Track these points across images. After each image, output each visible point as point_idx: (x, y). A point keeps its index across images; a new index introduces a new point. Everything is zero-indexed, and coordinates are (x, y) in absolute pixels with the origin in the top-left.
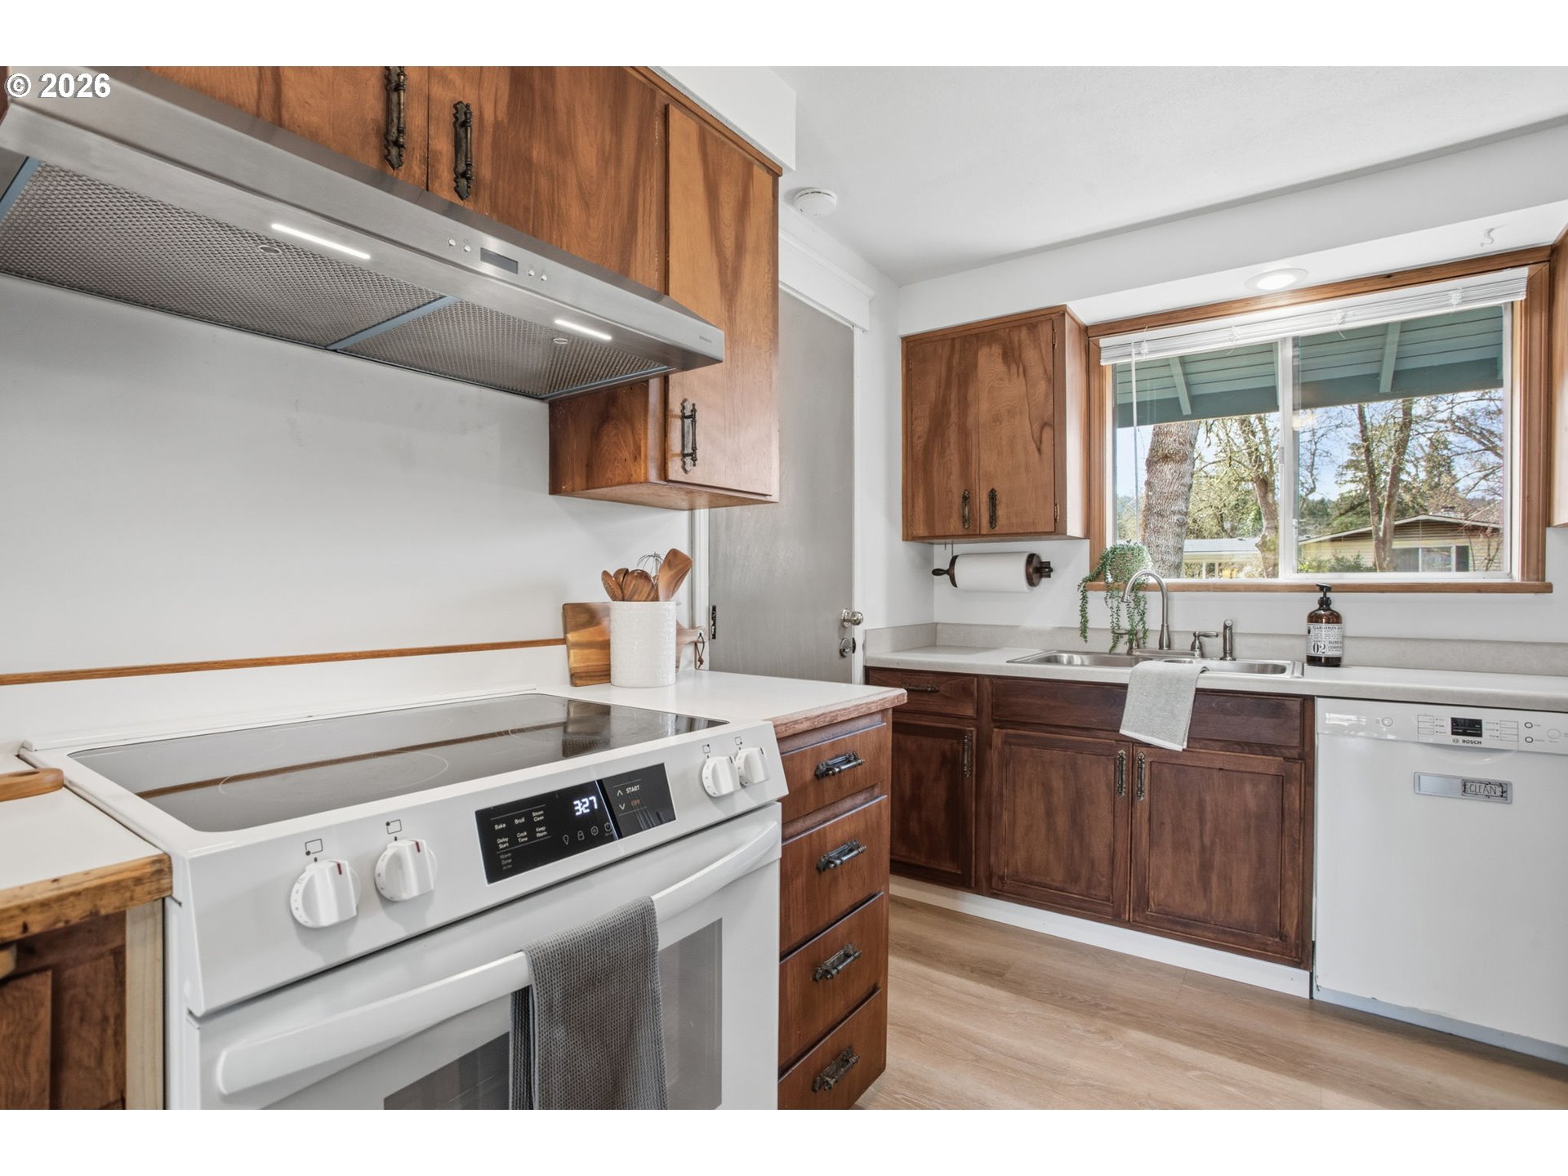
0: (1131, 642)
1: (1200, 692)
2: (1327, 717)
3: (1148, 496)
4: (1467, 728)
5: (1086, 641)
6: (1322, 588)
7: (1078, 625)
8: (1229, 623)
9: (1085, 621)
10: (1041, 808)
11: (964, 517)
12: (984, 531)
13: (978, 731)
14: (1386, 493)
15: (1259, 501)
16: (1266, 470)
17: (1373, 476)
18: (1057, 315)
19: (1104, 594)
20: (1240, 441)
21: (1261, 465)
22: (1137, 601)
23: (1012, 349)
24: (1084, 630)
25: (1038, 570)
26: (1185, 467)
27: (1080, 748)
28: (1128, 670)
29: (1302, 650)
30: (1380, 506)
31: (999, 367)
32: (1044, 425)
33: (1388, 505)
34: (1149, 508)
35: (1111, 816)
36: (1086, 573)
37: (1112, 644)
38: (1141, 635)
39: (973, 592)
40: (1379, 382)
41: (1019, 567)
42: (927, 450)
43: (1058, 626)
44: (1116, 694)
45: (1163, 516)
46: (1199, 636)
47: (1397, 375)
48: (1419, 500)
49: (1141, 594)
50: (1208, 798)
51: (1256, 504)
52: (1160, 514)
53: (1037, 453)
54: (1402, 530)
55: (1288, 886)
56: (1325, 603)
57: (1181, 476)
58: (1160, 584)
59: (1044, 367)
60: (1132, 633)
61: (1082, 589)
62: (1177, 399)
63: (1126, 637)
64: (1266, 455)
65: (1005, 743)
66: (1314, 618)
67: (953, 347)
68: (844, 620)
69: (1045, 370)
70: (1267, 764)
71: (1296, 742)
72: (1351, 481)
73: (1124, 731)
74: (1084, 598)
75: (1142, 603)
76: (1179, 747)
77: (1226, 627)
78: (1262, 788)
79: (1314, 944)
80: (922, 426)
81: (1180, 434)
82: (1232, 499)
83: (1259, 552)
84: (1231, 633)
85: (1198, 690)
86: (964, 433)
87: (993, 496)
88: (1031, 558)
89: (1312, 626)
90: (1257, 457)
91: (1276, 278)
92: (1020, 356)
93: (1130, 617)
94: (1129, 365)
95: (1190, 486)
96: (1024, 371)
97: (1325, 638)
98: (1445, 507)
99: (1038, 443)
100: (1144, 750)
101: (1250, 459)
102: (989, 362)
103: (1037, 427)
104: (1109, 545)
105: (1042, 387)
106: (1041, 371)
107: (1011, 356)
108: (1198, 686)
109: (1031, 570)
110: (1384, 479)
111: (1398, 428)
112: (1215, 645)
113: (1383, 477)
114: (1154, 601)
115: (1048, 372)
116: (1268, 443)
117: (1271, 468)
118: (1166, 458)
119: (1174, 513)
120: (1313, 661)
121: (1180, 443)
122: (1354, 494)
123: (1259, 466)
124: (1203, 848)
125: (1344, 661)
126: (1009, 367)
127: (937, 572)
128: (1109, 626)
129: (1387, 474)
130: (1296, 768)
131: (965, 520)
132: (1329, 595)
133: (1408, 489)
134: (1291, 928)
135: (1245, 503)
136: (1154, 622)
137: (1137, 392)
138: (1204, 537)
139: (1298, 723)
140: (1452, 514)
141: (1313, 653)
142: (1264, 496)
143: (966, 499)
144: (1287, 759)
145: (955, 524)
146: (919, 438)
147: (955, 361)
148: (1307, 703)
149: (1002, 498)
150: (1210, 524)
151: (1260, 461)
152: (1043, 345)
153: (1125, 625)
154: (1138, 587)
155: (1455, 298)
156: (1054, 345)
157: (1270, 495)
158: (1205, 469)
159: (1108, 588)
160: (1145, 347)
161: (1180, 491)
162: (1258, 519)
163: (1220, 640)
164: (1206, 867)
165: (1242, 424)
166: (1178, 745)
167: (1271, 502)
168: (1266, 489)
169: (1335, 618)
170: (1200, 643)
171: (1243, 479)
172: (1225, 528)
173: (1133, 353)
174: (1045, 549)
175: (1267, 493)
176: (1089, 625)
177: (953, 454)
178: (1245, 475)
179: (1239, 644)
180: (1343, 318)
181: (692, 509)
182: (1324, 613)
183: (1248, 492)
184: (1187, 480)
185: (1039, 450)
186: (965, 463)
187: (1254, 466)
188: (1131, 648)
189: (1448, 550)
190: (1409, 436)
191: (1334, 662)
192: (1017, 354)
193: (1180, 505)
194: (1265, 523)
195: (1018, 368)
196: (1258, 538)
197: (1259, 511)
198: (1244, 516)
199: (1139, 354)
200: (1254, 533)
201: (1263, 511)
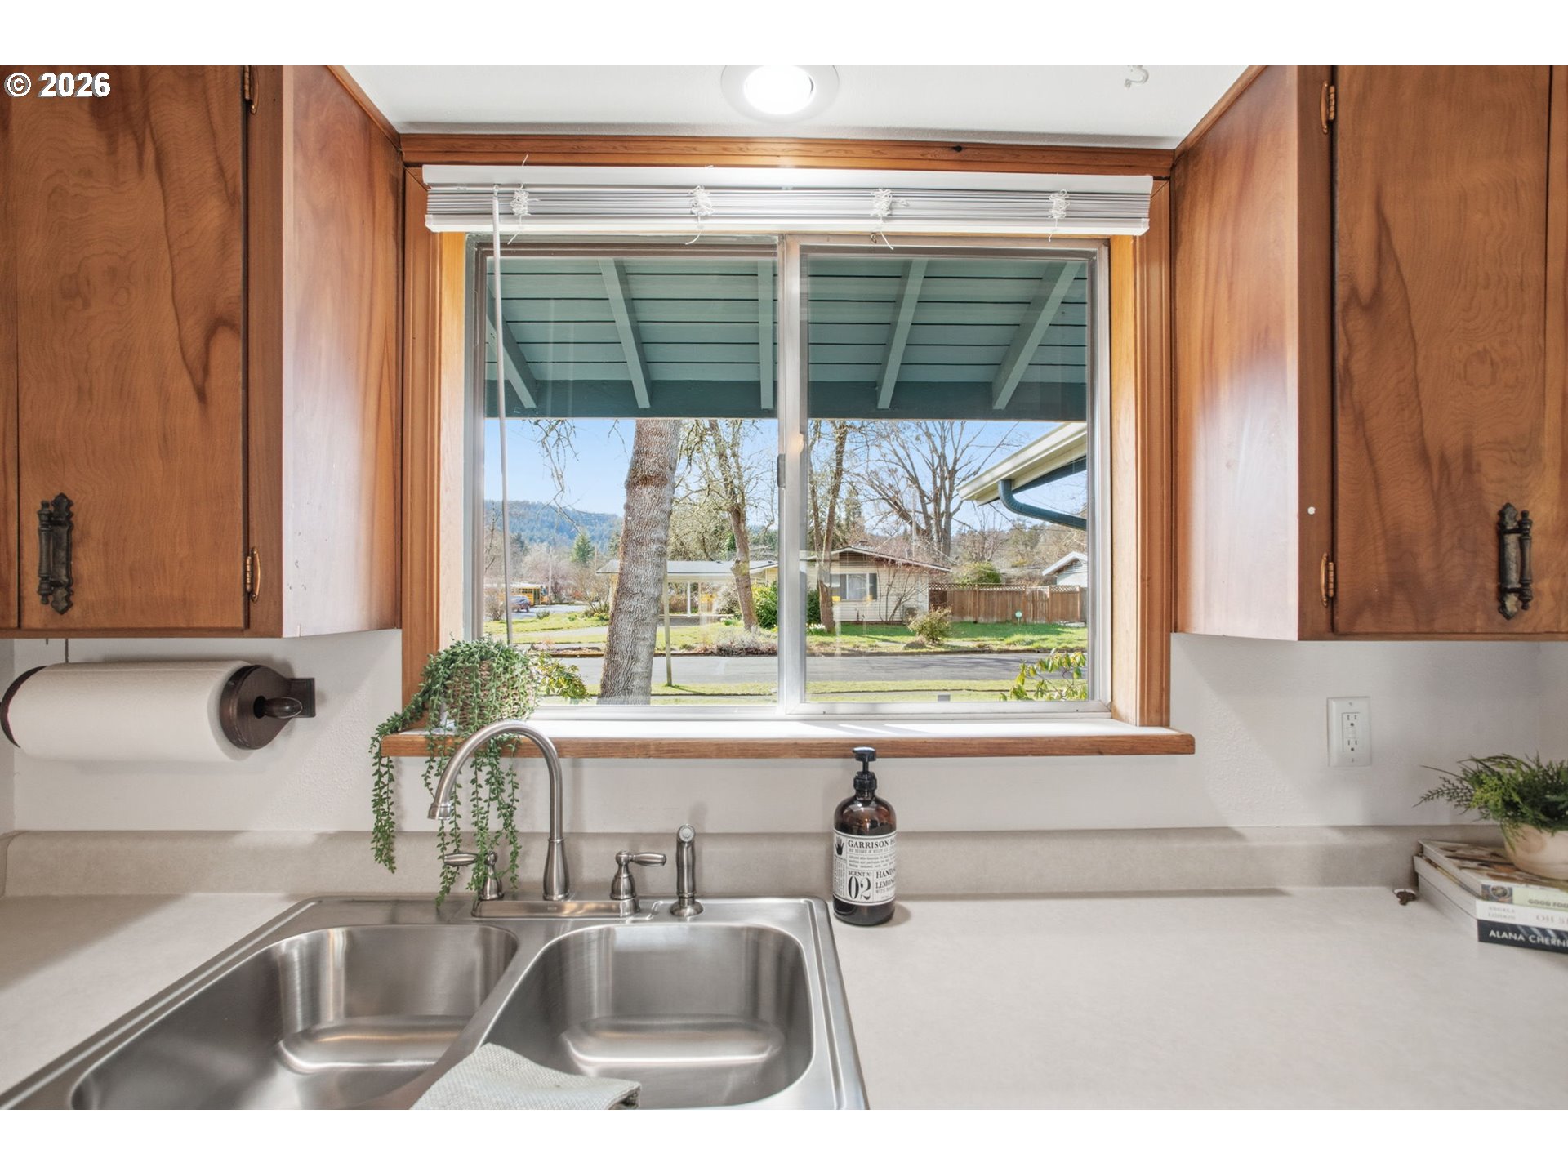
0: (484, 879)
3: (626, 521)
5: (393, 869)
6: (858, 751)
9: (386, 824)
14: (825, 529)
15: (733, 529)
16: (738, 502)
19: (426, 760)
20: (719, 475)
21: (735, 497)
24: (384, 841)
26: (665, 491)
30: (823, 537)
32: (216, 325)
34: (628, 534)
36: (393, 705)
37: (442, 881)
43: (332, 828)
45: (642, 544)
46: (628, 861)
48: (846, 535)
49: (505, 763)
51: (730, 530)
52: (638, 542)
53: (194, 405)
56: (865, 785)
57: (660, 502)
59: (217, 158)
60: (485, 858)
61: (379, 747)
64: (739, 488)
66: (847, 823)
69: (221, 171)
74: (384, 769)
75: (508, 788)
81: (660, 455)
82: (712, 526)
83: (733, 575)
84: (692, 858)
87: (59, 515)
89: (844, 838)
90: (732, 489)
92: (147, 116)
95: (670, 513)
96: (160, 162)
97: (869, 866)
99: (199, 376)
101: (727, 491)
102: (48, 117)
103: (194, 327)
104: (449, 641)
105: (212, 215)
106: (210, 168)
109: (232, 710)
110: (824, 517)
111: (833, 475)
113: (823, 515)
115: (229, 175)
116: (740, 478)
117: (743, 500)
118: (646, 480)
119: (653, 541)
120: (847, 912)
121: (660, 466)
123: (734, 497)
126: (112, 150)
129: (826, 513)
133: (838, 526)
135: (723, 529)
137: (503, 299)
138: (690, 559)
140: (865, 548)
141: (848, 898)
142: (738, 526)
150: (694, 546)
151: (734, 493)
156: (247, 104)
157: (742, 525)
158: (690, 496)
160: (524, 201)
161: (659, 518)
162: (732, 547)
163: (671, 869)
165: (720, 458)
167: (743, 530)
168: (739, 519)
169: (883, 822)
170: (630, 878)
171: (720, 508)
172: (709, 552)
173: (497, 210)
175: (739, 522)
176: (403, 827)
178: (723, 505)
180: (890, 208)
182: (864, 809)
183: (724, 521)
184: (666, 506)
185: (202, 395)
187: (729, 497)
189: (864, 576)
190: (840, 483)
191: (882, 917)
192: (135, 108)
193: (659, 533)
194: (738, 549)
195: (141, 148)
196: (732, 563)
197: (733, 539)
198: (721, 542)
199: (509, 214)
200: (730, 558)
201: (736, 540)
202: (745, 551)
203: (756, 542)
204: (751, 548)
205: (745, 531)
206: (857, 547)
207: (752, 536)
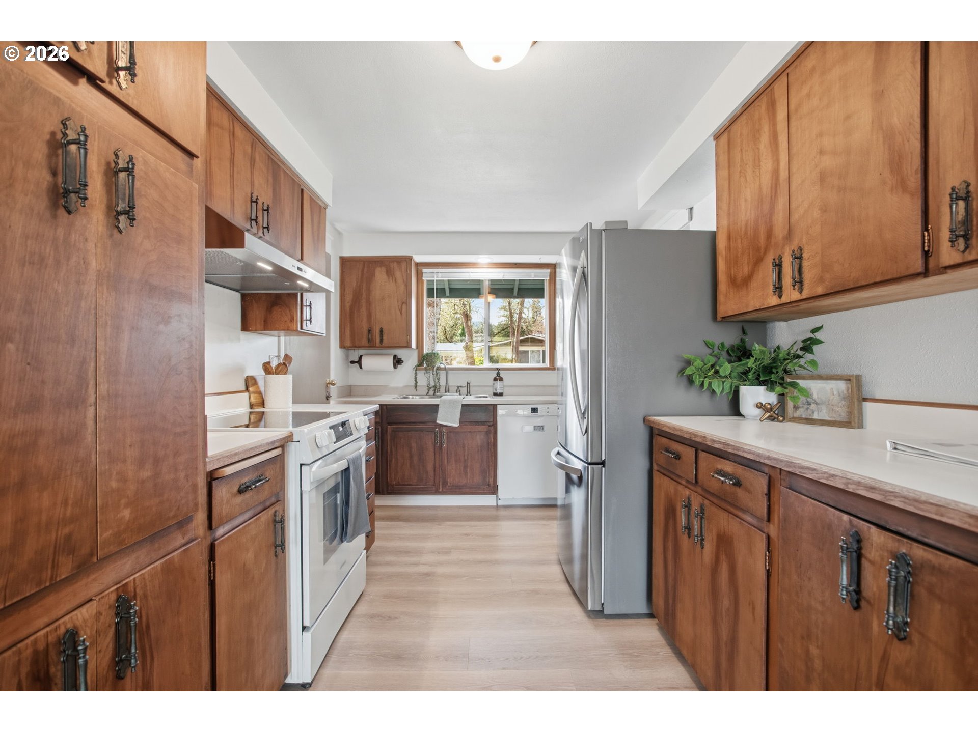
0: (435, 390)
1: (463, 405)
2: (501, 411)
4: (534, 410)
5: (418, 390)
6: (498, 369)
7: (414, 385)
8: (469, 382)
9: (416, 382)
10: (407, 455)
11: (369, 339)
12: (378, 345)
13: (381, 428)
14: (516, 324)
15: (464, 324)
16: (467, 309)
17: (511, 316)
18: (409, 259)
19: (424, 371)
22: (437, 374)
23: (390, 270)
24: (416, 386)
25: (398, 362)
26: (437, 310)
27: (421, 430)
28: (439, 399)
29: (491, 391)
30: (514, 330)
31: (384, 276)
32: (403, 303)
33: (517, 330)
35: (434, 454)
36: (416, 363)
37: (427, 391)
38: (438, 387)
39: (369, 372)
40: (513, 291)
41: (390, 360)
42: (352, 308)
43: (405, 385)
44: (434, 408)
46: (459, 387)
47: (519, 289)
48: (530, 328)
49: (438, 372)
50: (466, 442)
51: (462, 325)
54: (523, 342)
55: (490, 468)
56: (498, 374)
58: (445, 368)
60: (435, 387)
61: (415, 369)
62: (444, 289)
63: (433, 389)
65: (392, 431)
66: (495, 379)
67: (364, 265)
68: (328, 383)
69: (404, 281)
70: (483, 428)
71: (492, 420)
72: (503, 316)
73: (438, 422)
74: (416, 373)
75: (439, 375)
76: (457, 425)
77: (468, 383)
78: (482, 437)
79: (497, 485)
80: (349, 298)
82: (452, 323)
83: (464, 351)
84: (470, 386)
85: (462, 405)
86: (369, 303)
87: (381, 331)
88: (395, 357)
89: (495, 382)
91: (484, 259)
92: (394, 274)
93: (434, 381)
94: (434, 280)
96: (395, 280)
97: (499, 387)
98: (538, 332)
99: (401, 310)
100: (445, 428)
102: (380, 274)
103: (400, 303)
104: (425, 352)
105: (402, 287)
106: (402, 279)
107: (390, 273)
108: (463, 403)
109: (395, 362)
110: (516, 317)
112: (464, 390)
113: (515, 315)
114: (442, 374)
117: (470, 308)
120: (495, 394)
122: (504, 323)
123: (464, 306)
124: (465, 461)
125: (504, 394)
126: (389, 279)
127: (352, 362)
128: (426, 385)
129: (517, 314)
130: (492, 428)
131: (369, 340)
132: (499, 371)
133: (525, 322)
134: (491, 483)
135: (457, 324)
136: (443, 382)
139: (492, 413)
140: (541, 335)
141: (495, 392)
142: (466, 323)
143: (370, 331)
144: (489, 426)
145: (364, 342)
146: (348, 303)
147: (365, 270)
148: (494, 406)
149: (384, 331)
152: (403, 270)
153: (432, 384)
154: (439, 369)
155: (533, 275)
156: (407, 271)
157: (469, 322)
159: (426, 369)
160: (440, 275)
162: (463, 335)
163: (466, 388)
164: (465, 467)
166: (456, 425)
167: (469, 325)
168: (467, 319)
169: (501, 379)
170: (459, 389)
172: (449, 338)
173: (435, 275)
174: (401, 353)
175: (467, 321)
176: (418, 384)
177: (364, 311)
178: (458, 310)
179: (472, 389)
180: (503, 275)
181: (279, 337)
182: (498, 378)
183: (459, 319)
185: (401, 313)
186: (369, 316)
188: (435, 393)
189: (539, 351)
191: (501, 394)
192: (392, 273)
194: (467, 336)
195: (393, 278)
196: (463, 344)
197: (463, 330)
198: (456, 332)
199: (437, 277)
200: (461, 341)
201: (466, 331)
202: (471, 335)
203: (477, 332)
204: (474, 335)
205: (471, 326)
206: (536, 335)
207: (475, 328)
